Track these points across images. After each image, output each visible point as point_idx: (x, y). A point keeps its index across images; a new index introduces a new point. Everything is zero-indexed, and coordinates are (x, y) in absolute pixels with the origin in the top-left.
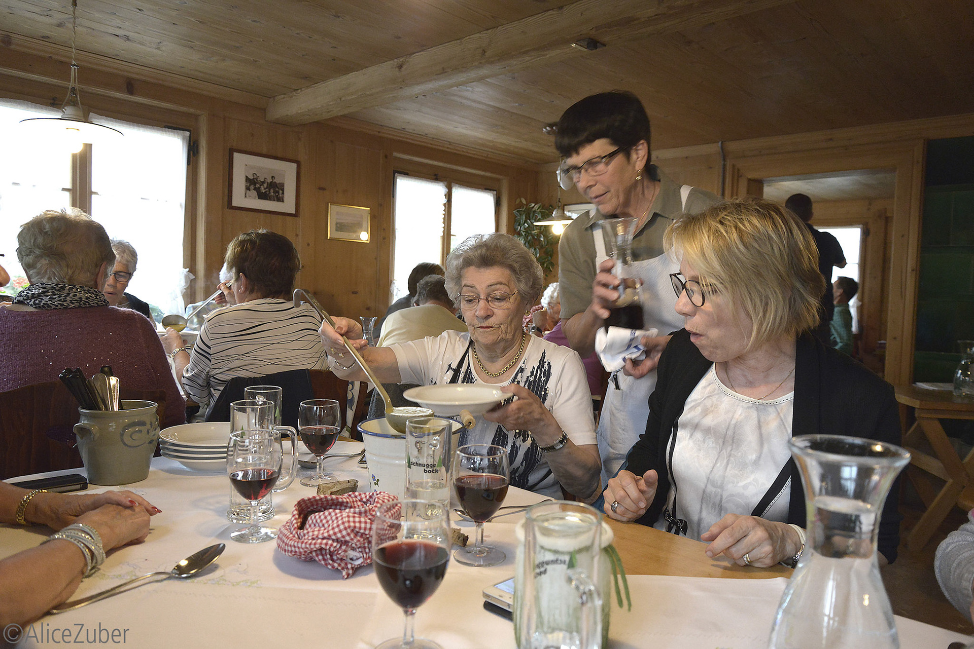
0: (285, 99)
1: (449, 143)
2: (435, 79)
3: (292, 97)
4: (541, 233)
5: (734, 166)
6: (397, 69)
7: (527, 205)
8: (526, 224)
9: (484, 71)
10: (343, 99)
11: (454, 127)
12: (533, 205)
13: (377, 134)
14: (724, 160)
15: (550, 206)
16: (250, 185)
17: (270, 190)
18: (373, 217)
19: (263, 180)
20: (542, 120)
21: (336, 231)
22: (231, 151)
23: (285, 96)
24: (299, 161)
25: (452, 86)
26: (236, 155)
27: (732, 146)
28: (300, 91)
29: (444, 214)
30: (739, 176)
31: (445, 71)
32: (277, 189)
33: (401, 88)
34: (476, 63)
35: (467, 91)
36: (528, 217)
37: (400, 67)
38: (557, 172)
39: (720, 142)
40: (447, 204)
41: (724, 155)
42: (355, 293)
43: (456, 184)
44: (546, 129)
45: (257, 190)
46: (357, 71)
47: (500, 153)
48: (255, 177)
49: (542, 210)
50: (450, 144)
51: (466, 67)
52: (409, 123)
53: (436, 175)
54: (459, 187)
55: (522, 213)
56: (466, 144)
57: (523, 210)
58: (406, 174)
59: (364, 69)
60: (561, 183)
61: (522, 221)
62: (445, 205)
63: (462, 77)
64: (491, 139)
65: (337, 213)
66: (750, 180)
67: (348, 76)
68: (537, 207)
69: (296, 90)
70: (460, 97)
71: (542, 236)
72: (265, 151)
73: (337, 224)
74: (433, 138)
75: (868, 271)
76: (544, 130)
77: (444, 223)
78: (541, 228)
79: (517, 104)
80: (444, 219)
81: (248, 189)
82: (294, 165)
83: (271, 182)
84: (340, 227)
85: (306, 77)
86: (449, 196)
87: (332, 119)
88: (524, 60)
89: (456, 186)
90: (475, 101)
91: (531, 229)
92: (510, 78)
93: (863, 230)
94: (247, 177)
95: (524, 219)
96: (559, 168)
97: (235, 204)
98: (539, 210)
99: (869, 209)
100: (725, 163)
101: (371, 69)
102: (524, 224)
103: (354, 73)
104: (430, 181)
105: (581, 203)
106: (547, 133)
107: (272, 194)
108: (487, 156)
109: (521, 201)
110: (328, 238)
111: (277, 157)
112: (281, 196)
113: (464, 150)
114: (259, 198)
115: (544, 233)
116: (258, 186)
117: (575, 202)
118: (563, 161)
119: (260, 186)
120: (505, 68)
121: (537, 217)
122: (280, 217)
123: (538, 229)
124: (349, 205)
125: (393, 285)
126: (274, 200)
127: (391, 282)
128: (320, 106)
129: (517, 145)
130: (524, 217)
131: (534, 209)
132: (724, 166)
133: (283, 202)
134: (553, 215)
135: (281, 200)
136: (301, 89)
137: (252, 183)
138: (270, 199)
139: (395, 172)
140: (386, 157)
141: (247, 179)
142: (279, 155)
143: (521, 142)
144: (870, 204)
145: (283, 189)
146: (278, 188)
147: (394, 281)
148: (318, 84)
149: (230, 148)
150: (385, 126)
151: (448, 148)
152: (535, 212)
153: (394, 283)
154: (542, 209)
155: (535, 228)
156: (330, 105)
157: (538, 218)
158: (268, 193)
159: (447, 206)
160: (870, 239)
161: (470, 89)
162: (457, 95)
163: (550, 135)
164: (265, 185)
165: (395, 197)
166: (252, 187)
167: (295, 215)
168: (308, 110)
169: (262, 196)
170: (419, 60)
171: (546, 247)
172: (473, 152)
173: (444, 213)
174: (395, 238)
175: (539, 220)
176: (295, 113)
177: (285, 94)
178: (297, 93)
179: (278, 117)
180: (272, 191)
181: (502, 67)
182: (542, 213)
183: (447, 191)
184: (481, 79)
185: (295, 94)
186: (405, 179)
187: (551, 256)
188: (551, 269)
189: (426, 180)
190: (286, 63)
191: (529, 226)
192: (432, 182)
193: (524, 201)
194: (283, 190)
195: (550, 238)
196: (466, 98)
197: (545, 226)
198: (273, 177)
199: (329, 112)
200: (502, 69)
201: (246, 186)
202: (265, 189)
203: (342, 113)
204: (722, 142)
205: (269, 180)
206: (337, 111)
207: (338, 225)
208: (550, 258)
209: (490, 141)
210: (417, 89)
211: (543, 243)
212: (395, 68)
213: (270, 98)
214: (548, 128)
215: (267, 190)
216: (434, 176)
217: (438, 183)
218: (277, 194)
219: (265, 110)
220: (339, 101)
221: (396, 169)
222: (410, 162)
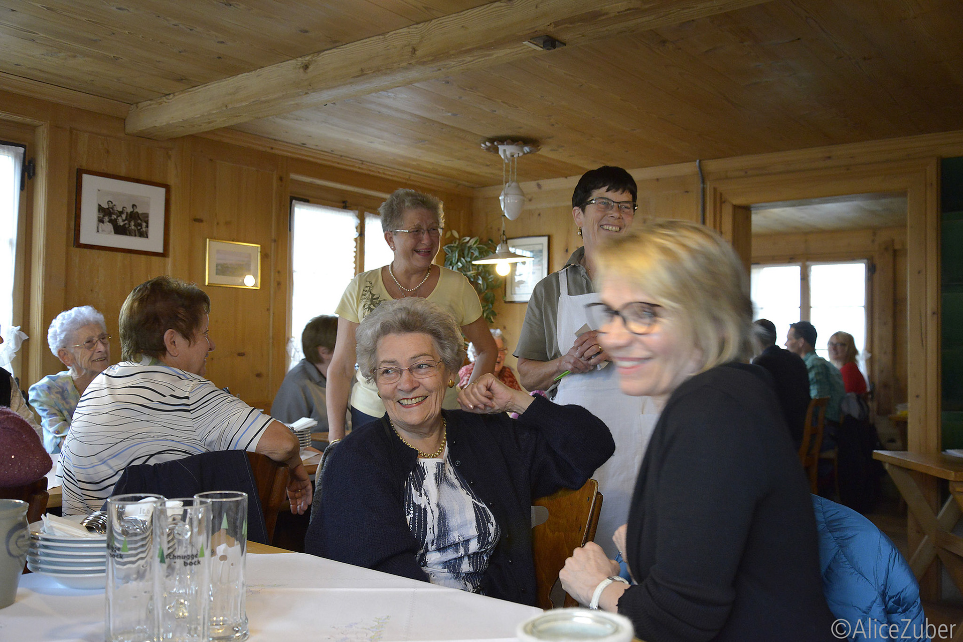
0: (153, 106)
1: (361, 162)
2: (351, 83)
3: (161, 104)
4: (478, 274)
5: (715, 189)
6: (301, 70)
7: (459, 240)
8: (459, 264)
9: (413, 74)
10: (230, 106)
11: (369, 142)
12: (468, 239)
13: (269, 150)
14: (703, 182)
15: (490, 240)
16: (104, 216)
17: (130, 222)
18: (265, 256)
19: (120, 210)
20: (479, 134)
21: (216, 274)
22: (80, 173)
23: (152, 102)
24: (168, 185)
25: (370, 92)
26: (86, 178)
27: (712, 166)
28: (171, 96)
29: (355, 252)
30: (723, 202)
31: (365, 72)
32: (139, 221)
33: (307, 93)
34: (405, 64)
35: (389, 97)
36: (462, 255)
37: (306, 67)
38: (500, 198)
39: (698, 161)
40: (359, 238)
41: (703, 176)
42: (241, 354)
43: (370, 213)
44: (486, 145)
45: (114, 222)
46: (248, 72)
47: (425, 174)
48: (111, 205)
49: (479, 246)
50: (362, 164)
51: (392, 68)
52: (310, 136)
53: (344, 202)
54: (373, 216)
55: (455, 249)
56: (383, 164)
57: (456, 245)
58: (306, 200)
59: (258, 70)
60: (505, 211)
61: (454, 259)
62: (356, 240)
63: (384, 81)
64: (415, 157)
65: (218, 252)
66: (736, 208)
67: (235, 79)
68: (472, 241)
69: (167, 95)
70: (379, 104)
71: (480, 278)
72: (123, 174)
73: (217, 265)
74: (341, 156)
75: (876, 315)
76: (483, 145)
77: (355, 262)
78: (478, 268)
79: (450, 114)
80: (355, 257)
81: (101, 221)
82: (162, 191)
83: (132, 212)
84: (222, 269)
85: (181, 79)
86: (361, 229)
87: (212, 132)
88: (464, 60)
89: (370, 216)
90: (397, 110)
91: (465, 269)
92: (444, 82)
93: (868, 266)
94: (99, 205)
95: (457, 257)
96: (503, 193)
97: (83, 240)
98: (475, 246)
99: (873, 241)
100: (705, 186)
101: (266, 71)
102: (457, 263)
103: (244, 74)
104: (337, 210)
105: (528, 236)
106: (486, 149)
107: (133, 227)
108: (410, 178)
109: (452, 233)
110: (207, 284)
111: (139, 180)
112: (144, 229)
113: (381, 171)
114: (115, 233)
115: (483, 274)
116: (114, 217)
117: (521, 235)
118: (507, 184)
119: (117, 217)
120: (440, 70)
121: (473, 254)
122: (143, 257)
123: (475, 269)
124: (233, 241)
125: (290, 344)
126: (135, 236)
127: (289, 339)
128: (199, 116)
129: (449, 164)
130: (457, 255)
131: (469, 245)
132: (704, 191)
133: (147, 237)
134: (497, 252)
135: (144, 234)
136: (174, 93)
137: (106, 213)
138: (130, 235)
139: (292, 198)
140: (281, 179)
141: (100, 209)
142: (143, 177)
143: (452, 161)
144: (874, 234)
145: (148, 220)
146: (141, 220)
147: (292, 339)
148: (197, 88)
149: (77, 169)
150: (280, 141)
151: (359, 168)
152: (470, 248)
153: (292, 341)
154: (478, 244)
155: (471, 268)
156: (214, 114)
157: (475, 256)
158: (127, 226)
159: (359, 241)
160: (877, 276)
161: (392, 95)
162: (375, 102)
163: (491, 152)
164: (124, 216)
165: (292, 230)
166: (106, 219)
167: (164, 255)
168: (183, 120)
169: (120, 230)
170: (330, 59)
171: (486, 291)
172: (390, 173)
173: (355, 250)
174: (293, 283)
175: (476, 259)
176: (165, 124)
177: (151, 100)
178: (168, 99)
179: (141, 129)
180: (132, 223)
181: (436, 69)
182: (479, 249)
183: (359, 222)
184: (408, 84)
185: (165, 100)
186: (306, 207)
187: (492, 304)
188: (493, 320)
189: (332, 209)
190: (156, 61)
191: (463, 266)
192: (339, 211)
193: (456, 235)
194: (147, 223)
195: (490, 280)
196: (386, 106)
197: (484, 266)
198: (134, 206)
199: (209, 123)
200: (436, 71)
201: (99, 217)
202: (124, 221)
203: (226, 125)
204: (700, 161)
205: (129, 210)
206: (221, 122)
207: (219, 267)
208: (491, 306)
209: (414, 160)
210: (326, 95)
211: (482, 287)
212: (299, 68)
213: (132, 105)
214: (488, 144)
215: (126, 222)
216: (343, 203)
217: (347, 212)
218: (139, 228)
219: (125, 120)
220: (224, 108)
221: (293, 195)
222: (311, 185)
